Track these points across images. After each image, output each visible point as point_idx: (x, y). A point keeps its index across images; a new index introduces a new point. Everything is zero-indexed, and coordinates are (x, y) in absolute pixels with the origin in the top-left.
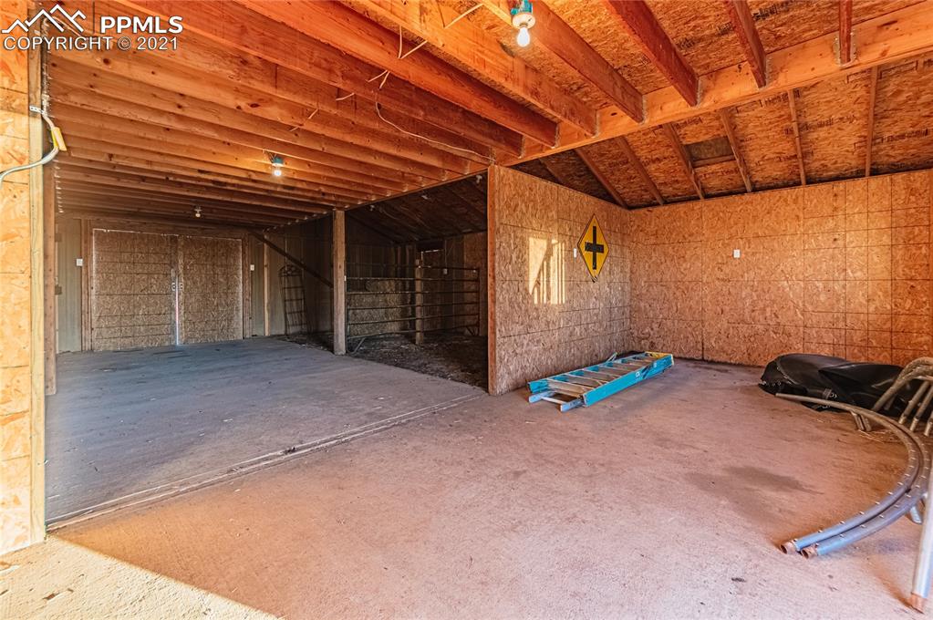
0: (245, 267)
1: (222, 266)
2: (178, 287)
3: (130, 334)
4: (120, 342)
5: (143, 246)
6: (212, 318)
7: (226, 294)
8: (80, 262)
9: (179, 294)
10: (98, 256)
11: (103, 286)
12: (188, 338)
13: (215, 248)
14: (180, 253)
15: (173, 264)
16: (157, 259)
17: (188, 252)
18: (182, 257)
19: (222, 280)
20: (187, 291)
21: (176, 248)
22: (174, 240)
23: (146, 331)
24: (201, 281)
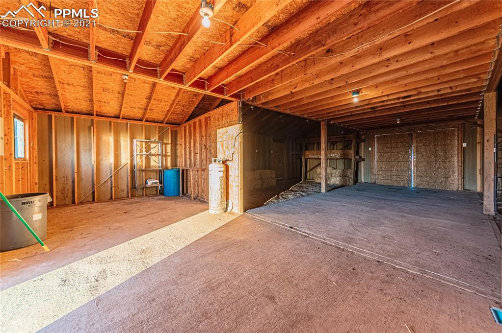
0: (460, 145)
1: (441, 145)
2: (413, 158)
3: (390, 179)
4: (385, 181)
5: (395, 140)
6: (434, 176)
7: (445, 162)
8: (370, 149)
9: (414, 161)
10: (377, 146)
11: (379, 158)
12: (418, 184)
13: (436, 136)
14: (414, 141)
15: (410, 147)
16: (402, 145)
17: (419, 140)
18: (415, 143)
19: (441, 154)
20: (418, 161)
21: (412, 139)
22: (411, 135)
23: (397, 178)
24: (427, 155)
